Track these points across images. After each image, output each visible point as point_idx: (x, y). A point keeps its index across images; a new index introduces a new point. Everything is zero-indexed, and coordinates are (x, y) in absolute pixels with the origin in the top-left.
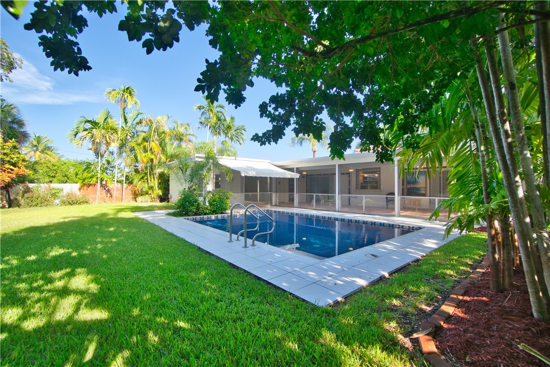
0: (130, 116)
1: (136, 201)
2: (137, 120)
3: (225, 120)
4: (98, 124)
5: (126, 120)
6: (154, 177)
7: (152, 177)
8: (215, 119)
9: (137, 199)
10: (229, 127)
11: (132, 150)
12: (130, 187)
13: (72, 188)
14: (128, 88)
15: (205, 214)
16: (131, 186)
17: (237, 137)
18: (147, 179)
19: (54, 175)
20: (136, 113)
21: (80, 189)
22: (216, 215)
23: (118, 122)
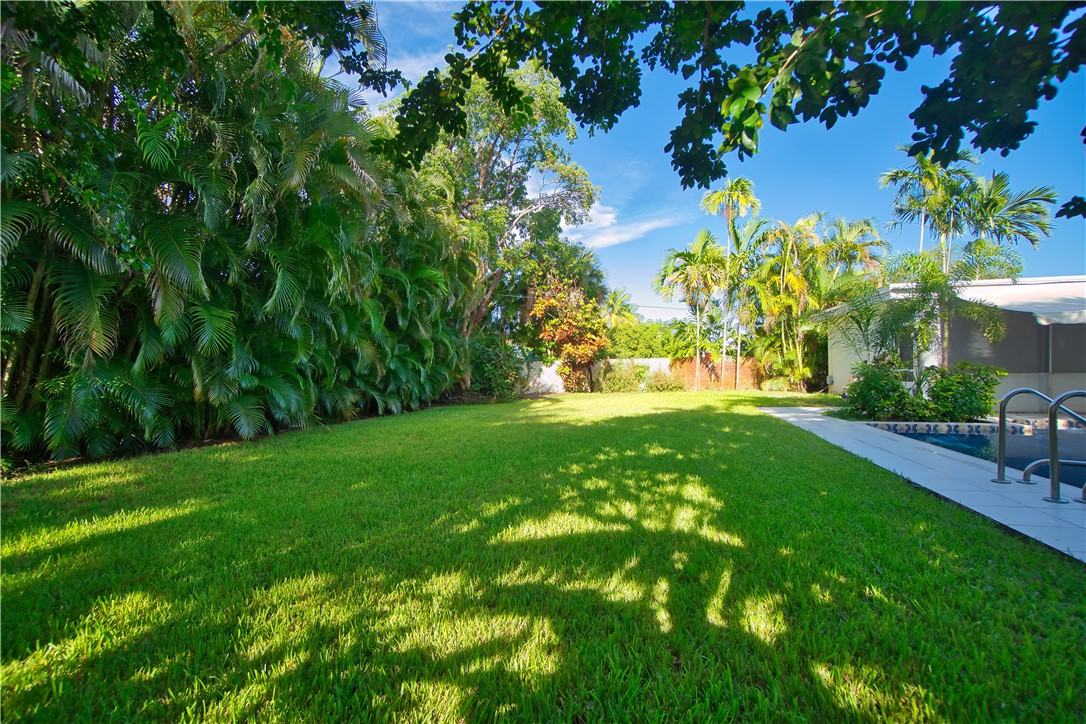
0: (745, 233)
1: (760, 389)
2: (759, 235)
3: (974, 188)
4: (694, 256)
5: (737, 239)
6: (794, 343)
7: (790, 341)
8: (941, 193)
9: (763, 385)
10: (990, 204)
11: (752, 292)
12: (748, 363)
13: (660, 365)
14: (738, 182)
15: (922, 419)
16: (751, 361)
17: (1019, 225)
18: (781, 346)
19: (635, 346)
20: (756, 223)
21: (671, 366)
22: (953, 424)
23: (723, 248)
